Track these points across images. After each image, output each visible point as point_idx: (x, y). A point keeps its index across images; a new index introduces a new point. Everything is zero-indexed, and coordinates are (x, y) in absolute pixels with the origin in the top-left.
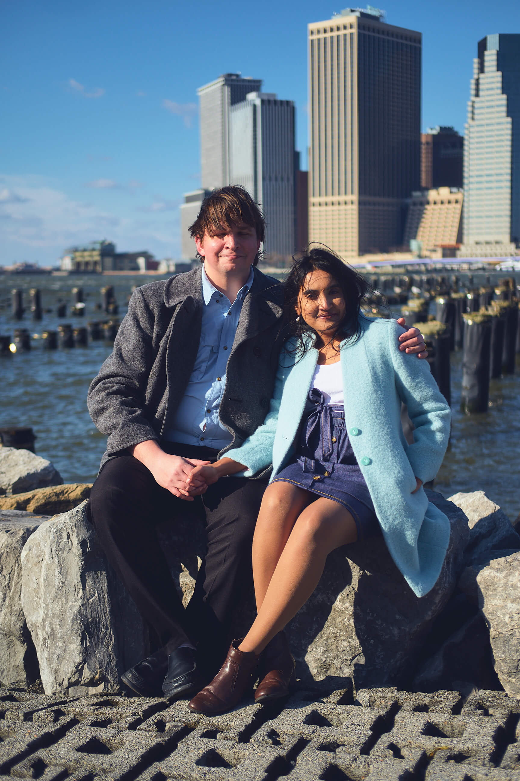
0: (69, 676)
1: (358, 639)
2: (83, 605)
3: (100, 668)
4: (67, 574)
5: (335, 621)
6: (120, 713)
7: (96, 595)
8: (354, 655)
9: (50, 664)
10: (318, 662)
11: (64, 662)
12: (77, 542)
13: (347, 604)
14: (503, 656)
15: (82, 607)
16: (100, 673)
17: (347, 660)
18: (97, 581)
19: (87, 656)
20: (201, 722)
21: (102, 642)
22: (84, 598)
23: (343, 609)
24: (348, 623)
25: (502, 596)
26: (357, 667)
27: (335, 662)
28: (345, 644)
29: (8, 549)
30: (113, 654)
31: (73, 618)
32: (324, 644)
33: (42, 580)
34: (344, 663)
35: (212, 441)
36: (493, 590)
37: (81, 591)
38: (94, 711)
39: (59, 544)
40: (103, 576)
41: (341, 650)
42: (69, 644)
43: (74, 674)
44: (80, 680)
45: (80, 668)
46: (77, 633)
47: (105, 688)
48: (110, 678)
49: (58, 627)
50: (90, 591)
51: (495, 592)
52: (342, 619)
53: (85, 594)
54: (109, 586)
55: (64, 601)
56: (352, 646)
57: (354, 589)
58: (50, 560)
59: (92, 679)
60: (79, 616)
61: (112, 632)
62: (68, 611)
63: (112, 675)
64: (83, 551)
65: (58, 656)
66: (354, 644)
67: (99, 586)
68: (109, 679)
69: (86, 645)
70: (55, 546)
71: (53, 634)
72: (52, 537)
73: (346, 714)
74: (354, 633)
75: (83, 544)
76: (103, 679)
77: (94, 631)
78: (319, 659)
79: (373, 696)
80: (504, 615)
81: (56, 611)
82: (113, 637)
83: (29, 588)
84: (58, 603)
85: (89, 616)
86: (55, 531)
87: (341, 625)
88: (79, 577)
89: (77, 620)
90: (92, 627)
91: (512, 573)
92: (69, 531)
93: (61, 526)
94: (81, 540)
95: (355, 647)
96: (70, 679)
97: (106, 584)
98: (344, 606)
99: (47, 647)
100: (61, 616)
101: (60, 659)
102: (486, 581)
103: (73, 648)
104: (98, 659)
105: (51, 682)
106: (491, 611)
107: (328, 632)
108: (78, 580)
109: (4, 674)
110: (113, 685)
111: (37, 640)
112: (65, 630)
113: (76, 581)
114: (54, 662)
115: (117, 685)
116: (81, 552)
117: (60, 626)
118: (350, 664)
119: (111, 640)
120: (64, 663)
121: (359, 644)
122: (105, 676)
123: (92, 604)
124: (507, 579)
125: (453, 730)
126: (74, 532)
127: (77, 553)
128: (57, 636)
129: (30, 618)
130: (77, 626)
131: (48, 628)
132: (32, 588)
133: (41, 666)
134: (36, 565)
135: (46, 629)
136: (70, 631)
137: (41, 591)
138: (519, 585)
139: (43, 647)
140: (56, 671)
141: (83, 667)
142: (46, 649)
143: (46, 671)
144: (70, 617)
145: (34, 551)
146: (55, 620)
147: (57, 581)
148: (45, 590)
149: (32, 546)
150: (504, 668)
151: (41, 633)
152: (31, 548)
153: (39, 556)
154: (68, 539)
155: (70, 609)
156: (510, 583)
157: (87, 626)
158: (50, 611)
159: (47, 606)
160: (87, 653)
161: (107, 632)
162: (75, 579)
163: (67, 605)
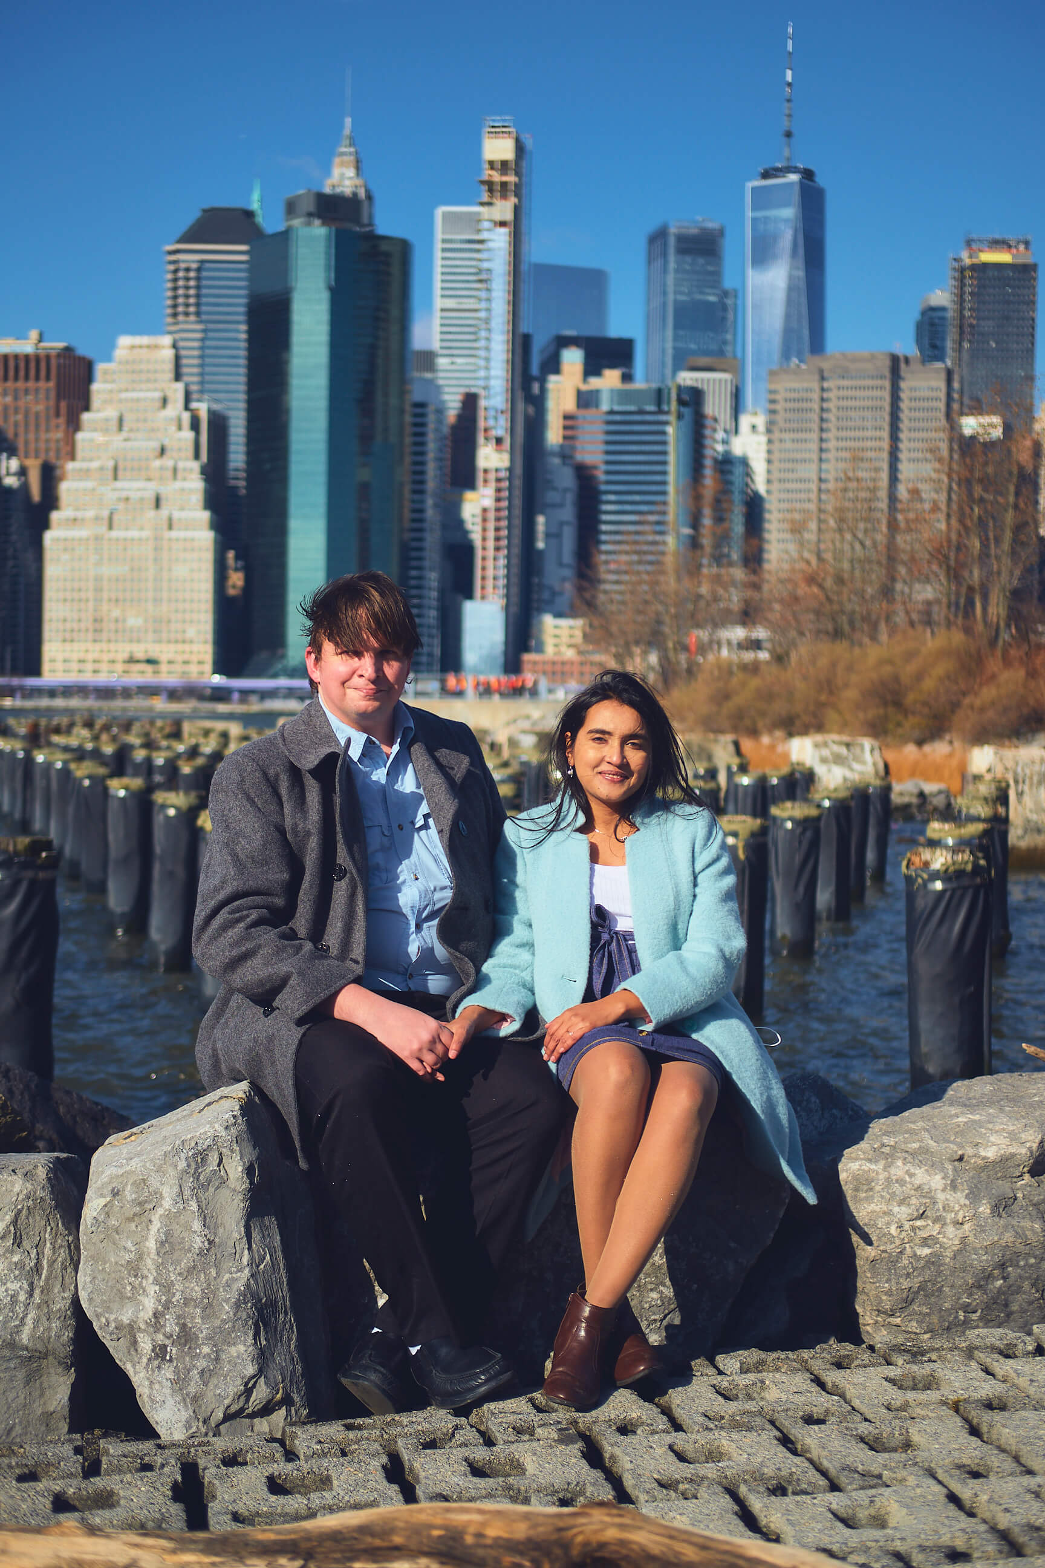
0: (227, 1402)
1: (674, 1286)
2: (252, 1276)
3: (282, 1382)
4: (216, 1227)
7: (268, 1257)
8: (665, 1313)
9: (181, 1390)
11: (214, 1380)
12: (240, 1169)
15: (251, 1280)
16: (282, 1391)
17: (655, 1320)
18: (266, 1233)
19: (263, 1362)
21: (282, 1336)
22: (251, 1264)
25: (882, 1197)
26: (670, 1331)
28: (654, 1295)
29: (31, 1202)
30: (297, 1356)
31: (239, 1300)
33: (151, 1244)
34: (651, 1327)
36: (866, 1191)
37: (246, 1252)
39: (199, 1174)
40: (271, 1221)
41: (646, 1306)
42: (226, 1347)
43: (239, 1397)
44: (245, 1407)
45: (250, 1385)
46: (247, 1324)
47: (286, 1414)
48: (296, 1398)
49: (198, 1320)
50: (258, 1251)
51: (871, 1193)
53: (252, 1258)
54: (281, 1240)
55: (214, 1273)
56: (666, 1297)
58: (179, 1205)
59: (269, 1402)
60: (248, 1296)
61: (292, 1319)
62: (222, 1290)
63: (299, 1392)
64: (251, 1183)
65: (202, 1373)
66: (668, 1295)
67: (270, 1241)
69: (261, 1344)
70: (191, 1179)
71: (187, 1335)
72: (182, 1165)
73: (759, 1385)
74: (668, 1277)
75: (249, 1171)
76: (287, 1401)
77: (270, 1319)
79: (745, 1363)
80: (888, 1224)
81: (194, 1294)
82: (295, 1327)
84: (198, 1278)
85: (262, 1294)
86: (190, 1154)
88: (242, 1229)
89: (246, 1303)
90: (267, 1312)
91: (892, 1163)
92: (224, 1150)
93: (207, 1143)
94: (247, 1164)
95: (670, 1299)
96: (229, 1407)
97: (278, 1238)
99: (171, 1361)
100: (206, 1301)
101: (207, 1375)
102: (856, 1178)
103: (237, 1352)
104: (279, 1367)
105: (184, 1419)
108: (239, 1234)
109: (13, 1434)
110: (299, 1407)
111: (133, 1353)
112: (218, 1323)
113: (236, 1236)
114: (192, 1384)
115: (305, 1407)
116: (248, 1185)
117: (203, 1318)
118: (660, 1327)
119: (293, 1332)
120: (216, 1382)
121: (673, 1293)
122: (290, 1394)
123: (263, 1273)
124: (889, 1172)
126: (232, 1151)
127: (238, 1188)
128: (197, 1337)
129: (112, 1317)
130: (245, 1314)
131: (171, 1326)
132: (116, 1263)
133: (149, 1396)
134: (131, 1220)
135: (168, 1329)
136: (230, 1324)
137: (149, 1264)
138: (907, 1179)
139: (156, 1363)
140: (195, 1399)
141: (256, 1382)
142: (167, 1365)
143: (170, 1402)
144: (227, 1301)
145: (129, 1194)
146: (190, 1310)
147: (198, 1240)
148: (160, 1260)
149: (120, 1187)
150: (887, 1303)
151: (146, 1338)
152: (118, 1191)
153: (146, 1202)
154: (219, 1165)
155: (228, 1285)
156: (894, 1178)
157: (260, 1311)
158: (178, 1296)
159: (166, 1288)
160: (263, 1358)
161: (286, 1319)
162: (234, 1233)
163: (219, 1280)
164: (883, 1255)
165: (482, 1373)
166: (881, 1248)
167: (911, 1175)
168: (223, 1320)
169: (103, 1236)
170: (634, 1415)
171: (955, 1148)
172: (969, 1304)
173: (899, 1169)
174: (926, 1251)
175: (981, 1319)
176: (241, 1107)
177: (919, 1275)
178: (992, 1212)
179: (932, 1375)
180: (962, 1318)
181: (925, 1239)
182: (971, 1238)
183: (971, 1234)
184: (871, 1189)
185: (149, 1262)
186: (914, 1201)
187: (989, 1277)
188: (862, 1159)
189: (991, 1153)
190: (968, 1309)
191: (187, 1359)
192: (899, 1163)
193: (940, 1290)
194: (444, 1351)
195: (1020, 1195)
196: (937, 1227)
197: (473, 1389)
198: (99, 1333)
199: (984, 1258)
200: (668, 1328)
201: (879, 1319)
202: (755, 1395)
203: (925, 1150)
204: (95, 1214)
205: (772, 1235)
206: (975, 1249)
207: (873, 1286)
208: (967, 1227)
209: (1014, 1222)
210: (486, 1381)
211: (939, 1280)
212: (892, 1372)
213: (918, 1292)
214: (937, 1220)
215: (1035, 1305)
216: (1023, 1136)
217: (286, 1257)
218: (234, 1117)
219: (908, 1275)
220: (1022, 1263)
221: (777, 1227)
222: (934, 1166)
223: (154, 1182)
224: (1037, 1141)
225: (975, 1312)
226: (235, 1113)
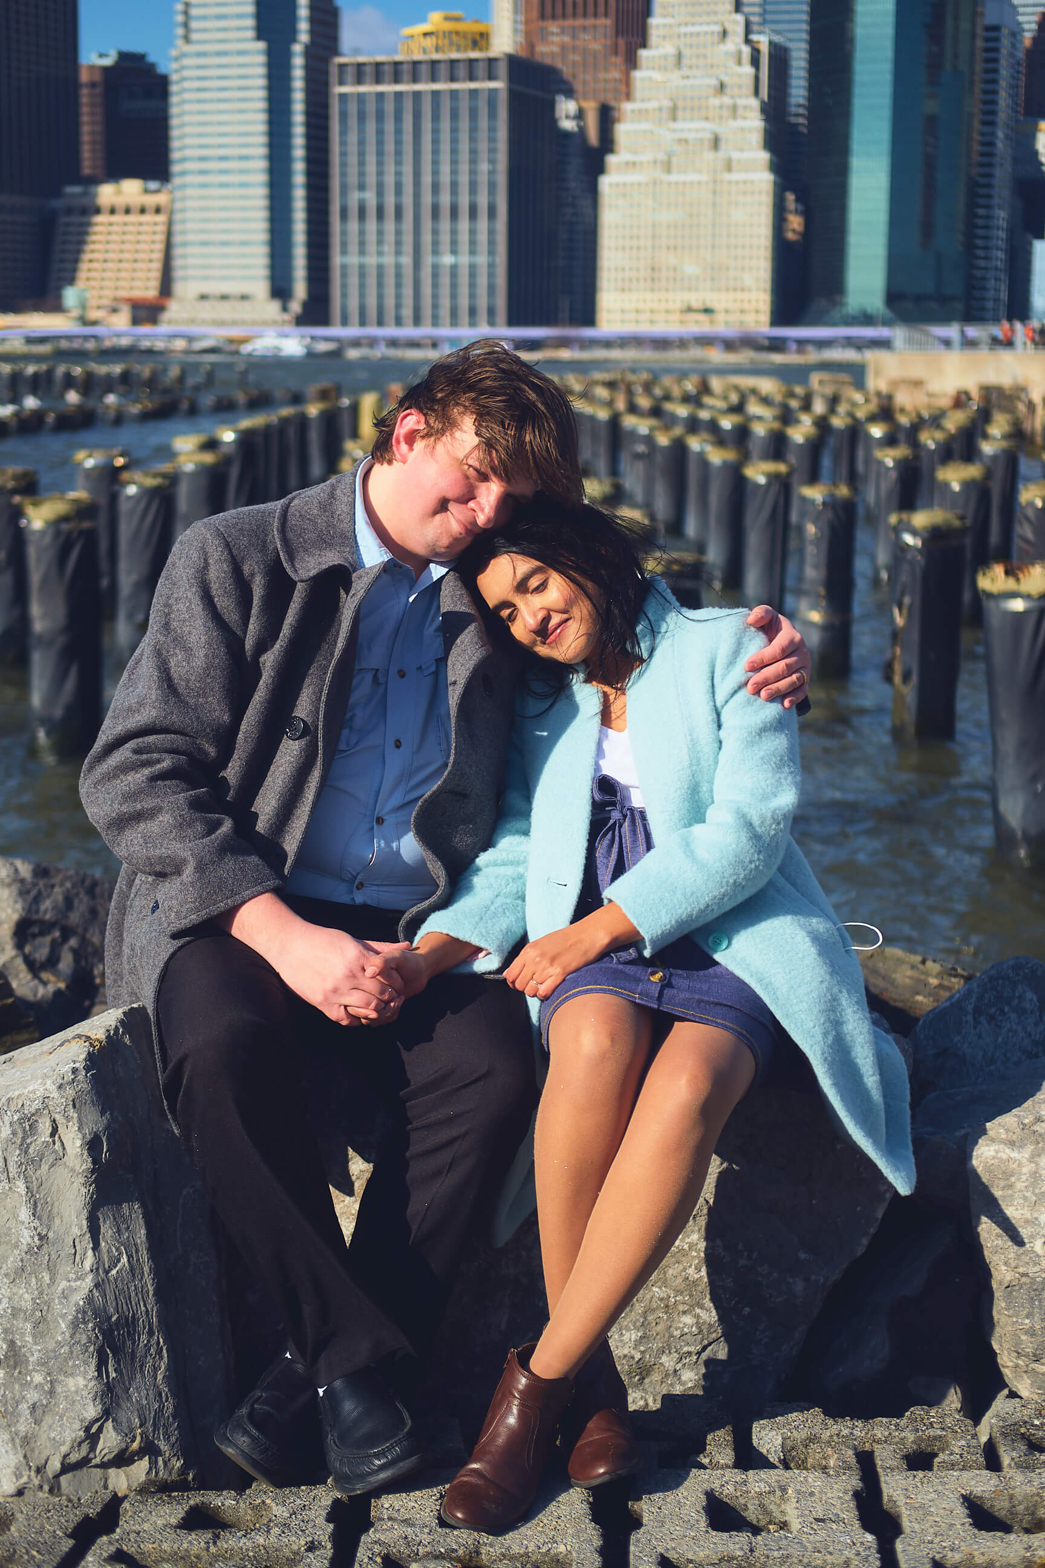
0: (64, 1449)
1: (716, 1308)
2: (97, 1286)
3: (141, 1427)
4: (51, 1218)
5: (665, 1273)
6: (275, 1545)
7: (124, 1260)
8: (706, 1342)
9: (9, 1426)
10: (624, 1362)
11: (48, 1420)
12: (78, 1143)
13: (695, 1237)
14: (1027, 1321)
15: (95, 1291)
16: (142, 1437)
17: (689, 1353)
18: (123, 1227)
19: (112, 1401)
20: (483, 1551)
21: (143, 1364)
22: (97, 1269)
23: (686, 1247)
24: (697, 1276)
25: (1025, 1198)
26: (711, 1368)
27: (664, 1359)
28: (688, 1320)
30: (166, 1389)
31: (76, 1317)
32: (638, 1324)
34: (684, 1361)
35: (381, 889)
36: (1003, 1188)
37: (90, 1253)
38: (208, 1547)
39: (28, 1148)
40: (134, 1211)
41: (677, 1333)
42: (62, 1378)
43: (80, 1444)
44: (91, 1455)
45: (93, 1430)
46: (86, 1351)
47: (150, 1469)
48: (163, 1445)
49: (29, 1339)
50: (109, 1251)
51: (1010, 1192)
52: (681, 1267)
53: (99, 1261)
54: (149, 1235)
55: (47, 1279)
56: (704, 1323)
57: (707, 1202)
58: (3, 1183)
59: (123, 1451)
60: (90, 1313)
61: (161, 1340)
62: (57, 1301)
63: (167, 1438)
64: (94, 1162)
65: (34, 1407)
66: (708, 1320)
67: (128, 1237)
68: (162, 1447)
69: (108, 1376)
70: (18, 1152)
71: (15, 1356)
72: (7, 1131)
73: (778, 1493)
74: (708, 1296)
75: (93, 1146)
76: (149, 1450)
77: (124, 1343)
78: (625, 1356)
79: (789, 1438)
81: (23, 1303)
82: (165, 1351)
84: (28, 1283)
85: (112, 1310)
86: (16, 1118)
87: (679, 1280)
88: (85, 1222)
89: (85, 1323)
90: (119, 1334)
92: (58, 1117)
93: (36, 1105)
94: (89, 1137)
95: (710, 1326)
96: (67, 1455)
97: (143, 1232)
98: (687, 1240)
100: (38, 1314)
101: (39, 1411)
102: (989, 1169)
103: (75, 1385)
104: (137, 1406)
105: (13, 1464)
107: (648, 1296)
108: (81, 1228)
110: (169, 1460)
112: (51, 1345)
113: (76, 1231)
114: (21, 1421)
115: (178, 1459)
116: (91, 1165)
117: (34, 1336)
118: (696, 1362)
119: (161, 1358)
120: (50, 1421)
121: (716, 1318)
122: (153, 1441)
123: (116, 1280)
124: (1037, 1164)
125: (1014, 1507)
126: (68, 1119)
127: (77, 1167)
128: (27, 1361)
130: (84, 1337)
136: (65, 1349)
140: (27, 1441)
141: (101, 1427)
144: (64, 1316)
146: (19, 1323)
147: (27, 1233)
150: (1028, 1345)
154: (53, 1135)
155: (65, 1296)
157: (107, 1333)
160: (111, 1395)
161: (151, 1341)
162: (73, 1227)
163: (53, 1289)
164: (1023, 1280)
165: (377, 1456)
166: (1021, 1270)
170: (562, 1548)
176: (90, 1056)
179: (1038, 1494)
184: (1011, 1186)
188: (1002, 1142)
191: (17, 1387)
194: (349, 1407)
197: (363, 1477)
200: (709, 1363)
201: (1021, 1363)
202: (772, 1507)
205: (865, 1241)
207: (1010, 1320)
212: (982, 1483)
217: (153, 1257)
218: (75, 1071)
221: (872, 1231)
226: (77, 1065)
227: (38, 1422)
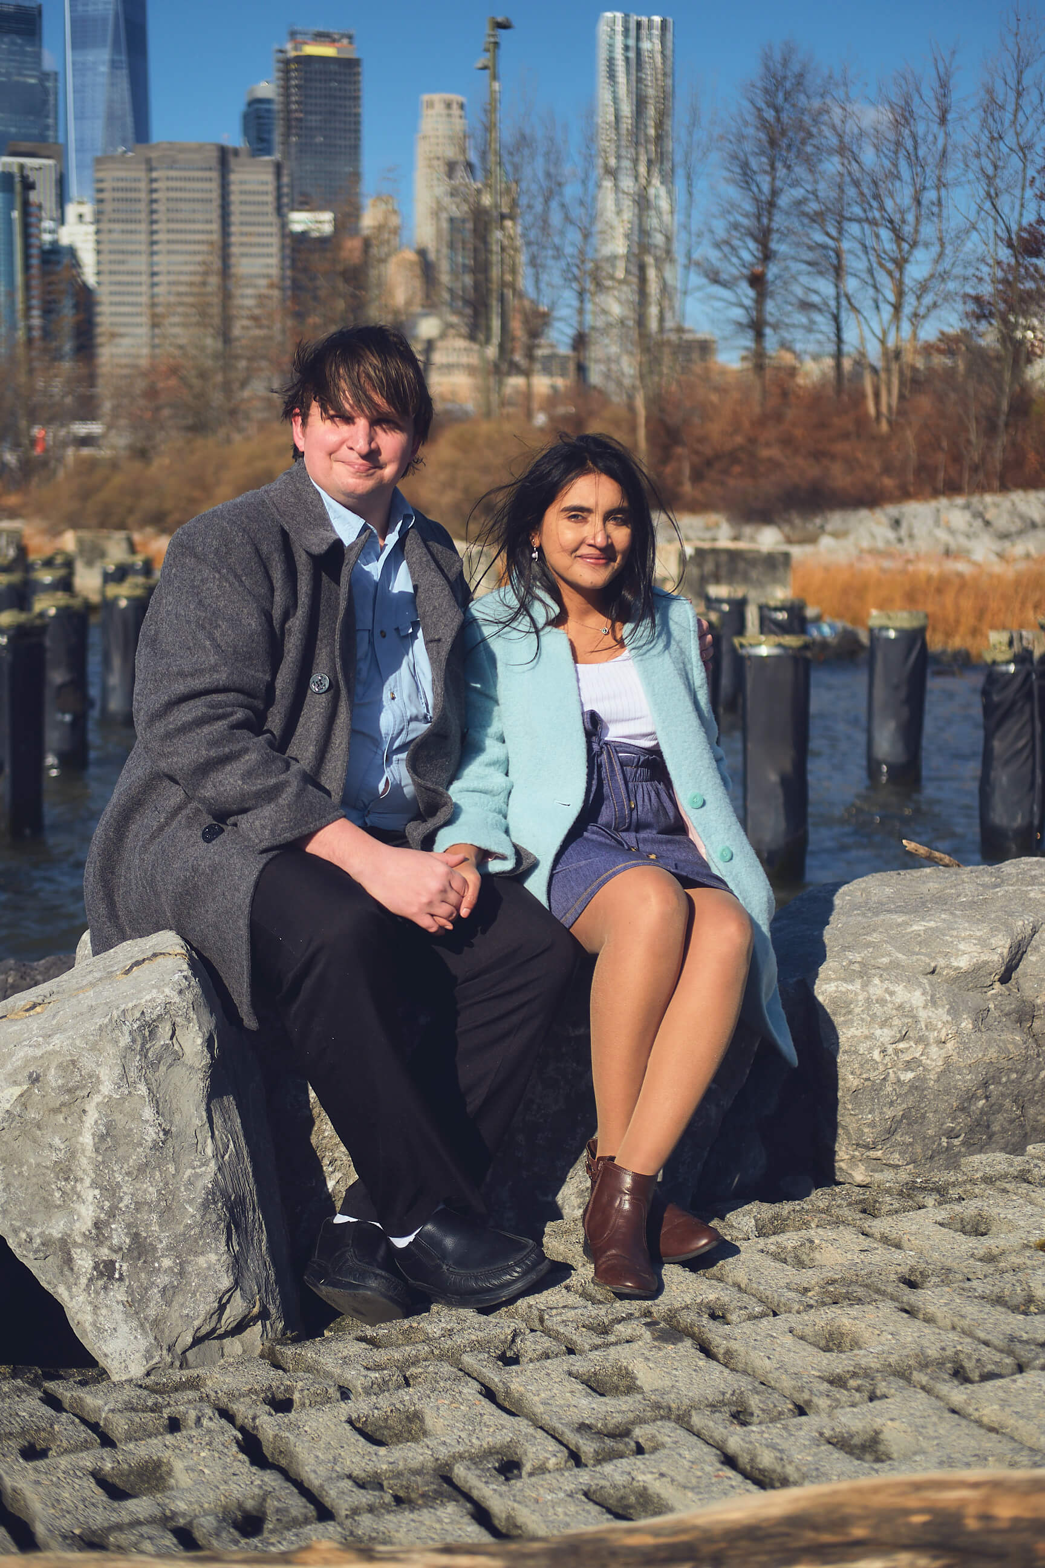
0: (197, 1323)
2: (219, 1169)
3: (258, 1293)
4: (172, 1114)
7: (231, 1145)
9: (138, 1313)
11: (179, 1299)
12: (199, 1041)
15: (217, 1174)
16: (259, 1303)
18: (226, 1116)
19: (238, 1271)
21: (253, 1238)
22: (216, 1155)
25: (862, 1020)
30: (269, 1259)
31: (207, 1199)
33: (87, 1139)
36: (845, 1015)
37: (209, 1140)
39: (148, 1050)
40: (229, 1101)
42: (192, 1258)
43: (211, 1315)
44: (217, 1327)
45: (224, 1301)
46: (217, 1228)
47: (263, 1332)
48: (273, 1310)
49: (155, 1228)
50: (222, 1139)
53: (216, 1148)
54: (243, 1123)
55: (172, 1170)
58: (122, 1089)
59: (245, 1317)
60: (217, 1194)
61: (261, 1217)
62: (182, 1189)
63: (274, 1303)
64: (212, 1057)
65: (164, 1291)
67: (231, 1126)
68: (271, 1311)
69: (234, 1250)
70: (138, 1057)
71: (138, 1248)
72: (125, 1040)
75: (209, 1043)
76: (264, 1315)
77: (240, 1219)
80: (870, 1049)
81: (147, 1197)
82: (264, 1226)
83: (21, 1166)
84: (152, 1177)
85: (230, 1190)
86: (135, 1026)
88: (204, 1113)
90: (237, 1211)
91: (868, 981)
92: (178, 1020)
93: (157, 1012)
94: (207, 1035)
96: (199, 1328)
97: (239, 1120)
99: (121, 1279)
101: (170, 1293)
102: (834, 1001)
103: (207, 1262)
104: (253, 1275)
105: (142, 1348)
106: (847, 1048)
108: (201, 1119)
110: (275, 1322)
111: (67, 1273)
112: (181, 1229)
113: (199, 1123)
114: (151, 1305)
115: (281, 1320)
116: (209, 1061)
117: (160, 1225)
119: (263, 1232)
120: (181, 1300)
122: (265, 1306)
123: (229, 1164)
124: (869, 991)
125: (965, 1226)
126: (189, 1020)
127: (196, 1064)
128: (155, 1249)
129: (36, 1231)
130: (214, 1216)
131: (119, 1236)
132: (38, 1165)
133: (94, 1324)
134: (56, 1111)
135: (115, 1241)
136: (197, 1230)
137: (85, 1164)
138: (888, 998)
139: (101, 1283)
140: (156, 1323)
141: (230, 1297)
142: (116, 1284)
143: (124, 1329)
144: (190, 1202)
145: (53, 1078)
146: (143, 1216)
147: (151, 1130)
148: (100, 1158)
149: (40, 1071)
150: (869, 1135)
151: (84, 1255)
152: (38, 1077)
153: (77, 1088)
154: (171, 1038)
155: (191, 1182)
156: (874, 997)
157: (231, 1210)
158: (127, 1200)
159: (110, 1191)
160: (237, 1265)
161: (255, 1217)
162: (193, 1120)
163: (178, 1178)
164: (866, 1083)
165: (516, 1265)
166: (864, 1076)
167: (892, 994)
168: (188, 1226)
169: (17, 1133)
171: (928, 960)
172: (953, 1129)
173: (877, 987)
174: (910, 1075)
175: (963, 1143)
176: (189, 967)
177: (903, 1102)
178: (974, 1027)
180: (945, 1144)
181: (908, 1062)
182: (955, 1058)
183: (955, 1053)
184: (851, 1011)
185: (84, 1161)
186: (896, 1022)
187: (972, 1098)
188: (836, 980)
189: (963, 963)
190: (951, 1134)
191: (143, 1275)
192: (876, 981)
193: (923, 1116)
195: (992, 1006)
196: (920, 1048)
197: (509, 1285)
198: (18, 1252)
199: (969, 1077)
201: (857, 1153)
203: (895, 965)
204: (8, 1106)
206: (959, 1069)
207: (854, 1119)
208: (950, 1045)
209: (996, 1036)
210: (525, 1274)
211: (923, 1105)
212: (936, 1215)
213: (901, 1121)
214: (920, 1040)
215: (1017, 1123)
216: (993, 941)
217: (248, 1142)
218: (186, 978)
219: (892, 1103)
220: (1004, 1080)
221: (752, 1062)
222: (911, 982)
223: (88, 1063)
224: (1008, 946)
225: (957, 1137)
226: (185, 973)
227: (169, 1304)
